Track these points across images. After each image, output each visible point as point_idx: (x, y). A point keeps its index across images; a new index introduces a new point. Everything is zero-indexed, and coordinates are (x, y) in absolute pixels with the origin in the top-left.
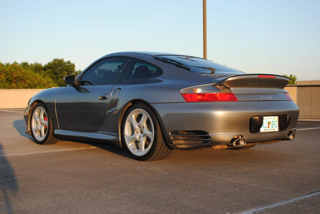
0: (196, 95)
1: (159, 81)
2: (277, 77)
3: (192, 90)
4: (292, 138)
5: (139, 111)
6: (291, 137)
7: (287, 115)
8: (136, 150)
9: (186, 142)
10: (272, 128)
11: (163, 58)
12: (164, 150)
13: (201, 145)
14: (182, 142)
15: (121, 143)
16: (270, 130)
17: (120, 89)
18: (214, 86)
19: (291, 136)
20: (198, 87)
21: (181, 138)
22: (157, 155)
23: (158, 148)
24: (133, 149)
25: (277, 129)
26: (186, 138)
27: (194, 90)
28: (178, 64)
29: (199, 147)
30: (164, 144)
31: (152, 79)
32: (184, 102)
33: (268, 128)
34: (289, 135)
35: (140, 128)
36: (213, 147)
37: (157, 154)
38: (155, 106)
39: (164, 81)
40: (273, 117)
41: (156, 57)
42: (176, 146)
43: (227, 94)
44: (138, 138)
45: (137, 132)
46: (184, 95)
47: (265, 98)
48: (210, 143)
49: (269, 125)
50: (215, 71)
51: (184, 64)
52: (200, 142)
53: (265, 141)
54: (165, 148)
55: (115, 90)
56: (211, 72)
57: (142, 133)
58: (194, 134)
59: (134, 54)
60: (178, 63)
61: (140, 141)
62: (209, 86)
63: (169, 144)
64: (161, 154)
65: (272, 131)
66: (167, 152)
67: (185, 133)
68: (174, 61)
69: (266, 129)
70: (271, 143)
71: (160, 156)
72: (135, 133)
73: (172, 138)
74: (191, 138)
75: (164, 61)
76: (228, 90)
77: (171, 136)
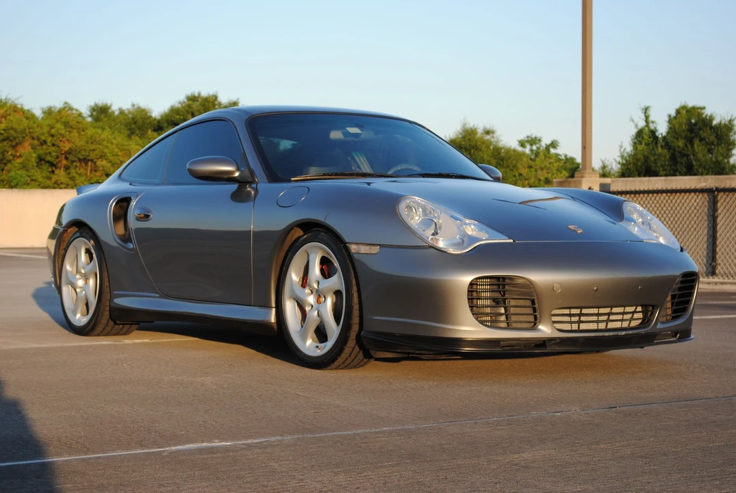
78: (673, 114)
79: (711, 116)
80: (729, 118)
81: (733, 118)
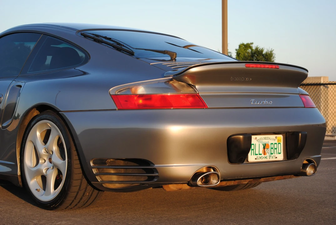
0: (136, 98)
1: (83, 73)
2: (281, 68)
3: (129, 89)
4: (312, 172)
5: (46, 124)
6: (309, 170)
7: (298, 133)
8: (42, 191)
9: (121, 178)
10: (272, 155)
11: (93, 35)
12: (85, 191)
13: (144, 184)
14: (115, 178)
15: (20, 179)
16: (268, 158)
17: (21, 86)
18: (167, 82)
19: (307, 169)
20: (139, 84)
21: (112, 171)
22: (73, 201)
23: (74, 189)
24: (36, 190)
25: (281, 157)
26: (123, 171)
27: (133, 89)
28: (115, 44)
29: (141, 187)
30: (85, 181)
31: (73, 69)
32: (115, 110)
33: (263, 155)
34: (305, 166)
35: (48, 153)
36: (165, 187)
37: (73, 199)
38: (68, 116)
39: (90, 74)
40: (273, 136)
41: (83, 32)
42: (104, 185)
43: (188, 96)
44: (44, 171)
45: (43, 161)
46: (115, 98)
47: (258, 104)
48: (156, 180)
49: (266, 150)
50: (176, 57)
51: (125, 45)
52: (143, 179)
53: (260, 178)
54: (86, 188)
55: (13, 87)
56: (169, 58)
57: (51, 162)
58: (135, 164)
59: (48, 27)
60: (116, 42)
61: (46, 175)
62: (159, 82)
63: (92, 182)
64: (81, 199)
65: (271, 159)
66: (91, 195)
67: (122, 163)
68: (110, 38)
69: (260, 156)
70: (273, 180)
71: (79, 201)
72: (40, 161)
73: (95, 171)
74: (130, 172)
75: (95, 40)
76: (191, 89)
77: (94, 168)
78: (238, 48)
79: (262, 49)
80: (270, 50)
81: (272, 50)
